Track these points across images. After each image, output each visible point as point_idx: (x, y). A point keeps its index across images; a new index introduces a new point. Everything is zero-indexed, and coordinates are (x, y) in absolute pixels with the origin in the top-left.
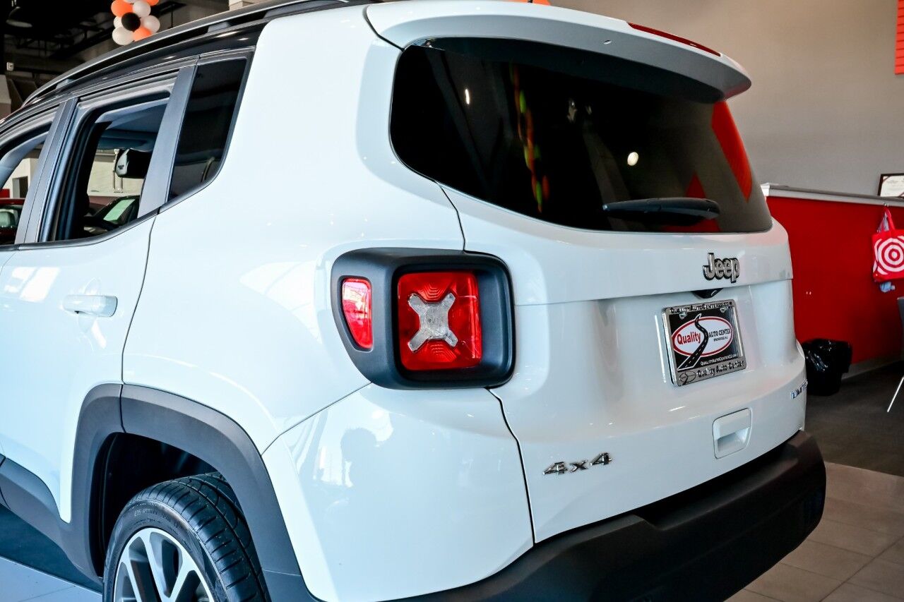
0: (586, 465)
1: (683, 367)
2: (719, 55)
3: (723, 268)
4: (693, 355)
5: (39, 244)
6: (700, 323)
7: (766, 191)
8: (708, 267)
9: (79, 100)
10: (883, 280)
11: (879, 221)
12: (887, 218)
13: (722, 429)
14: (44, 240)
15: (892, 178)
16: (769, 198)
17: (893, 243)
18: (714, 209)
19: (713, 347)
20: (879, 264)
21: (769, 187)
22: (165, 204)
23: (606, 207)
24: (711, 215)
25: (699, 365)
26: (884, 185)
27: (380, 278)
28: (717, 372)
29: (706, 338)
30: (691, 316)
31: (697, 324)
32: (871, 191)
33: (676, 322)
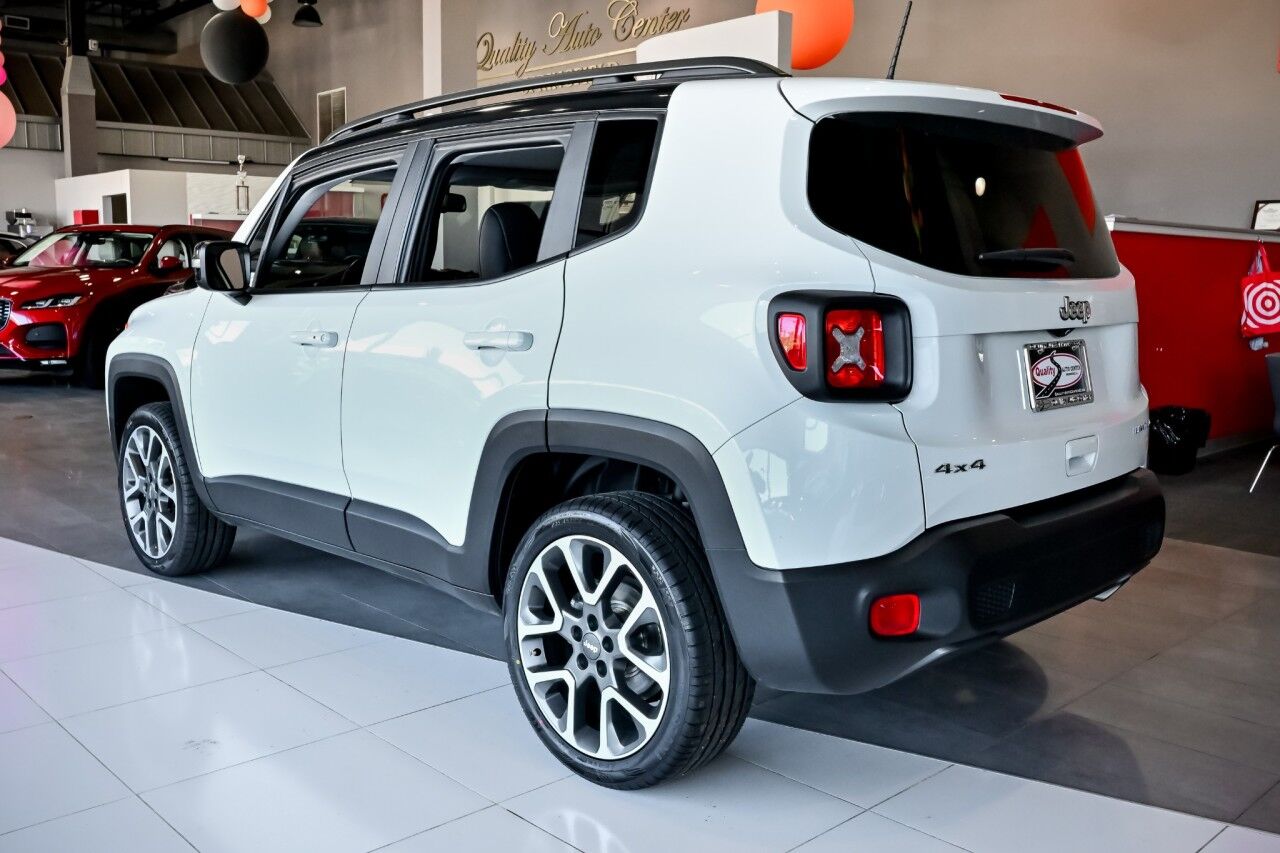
0: (966, 468)
1: (1040, 396)
2: (1075, 113)
3: (1075, 310)
4: (1048, 386)
5: (396, 285)
6: (1055, 359)
7: (1110, 224)
8: (1064, 308)
9: (436, 141)
10: (1254, 335)
11: (1252, 260)
12: (1261, 258)
13: (1073, 450)
14: (402, 281)
15: (1270, 206)
16: (1115, 233)
17: (1267, 289)
18: (1071, 258)
19: (1065, 380)
20: (1248, 315)
21: (1114, 219)
22: (572, 250)
23: (981, 257)
24: (1066, 263)
25: (1053, 396)
26: (1260, 214)
27: (813, 314)
28: (1068, 403)
29: (1060, 372)
30: (1048, 351)
31: (1052, 360)
32: (1242, 223)
33: (1035, 357)
